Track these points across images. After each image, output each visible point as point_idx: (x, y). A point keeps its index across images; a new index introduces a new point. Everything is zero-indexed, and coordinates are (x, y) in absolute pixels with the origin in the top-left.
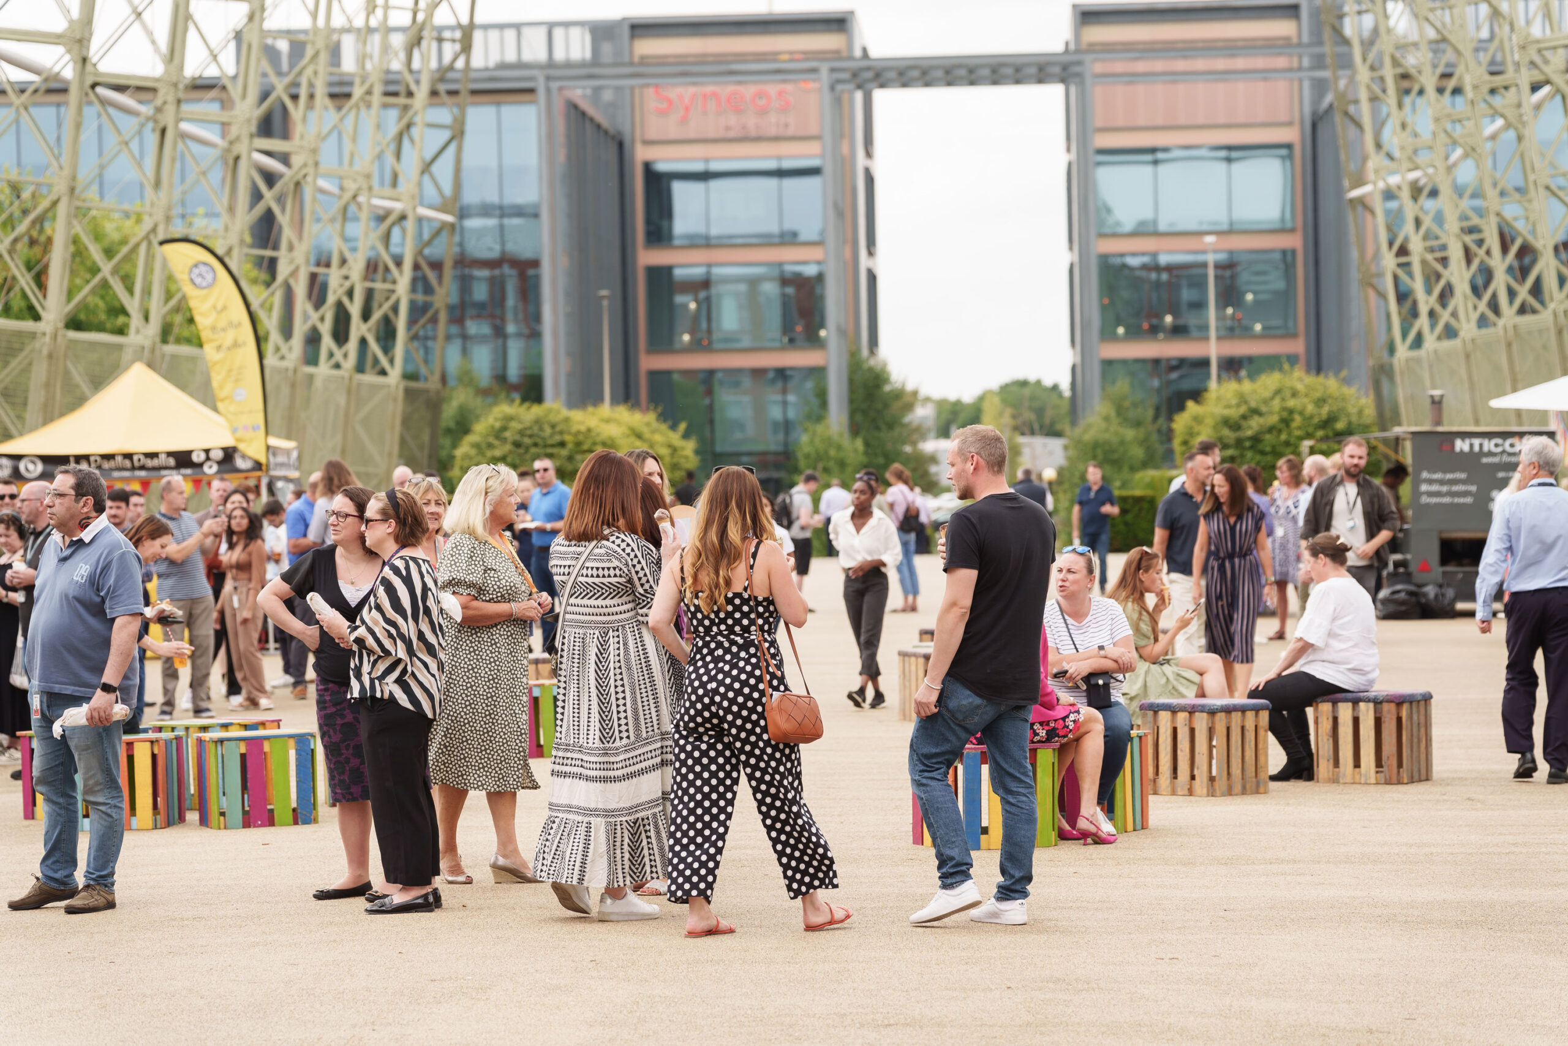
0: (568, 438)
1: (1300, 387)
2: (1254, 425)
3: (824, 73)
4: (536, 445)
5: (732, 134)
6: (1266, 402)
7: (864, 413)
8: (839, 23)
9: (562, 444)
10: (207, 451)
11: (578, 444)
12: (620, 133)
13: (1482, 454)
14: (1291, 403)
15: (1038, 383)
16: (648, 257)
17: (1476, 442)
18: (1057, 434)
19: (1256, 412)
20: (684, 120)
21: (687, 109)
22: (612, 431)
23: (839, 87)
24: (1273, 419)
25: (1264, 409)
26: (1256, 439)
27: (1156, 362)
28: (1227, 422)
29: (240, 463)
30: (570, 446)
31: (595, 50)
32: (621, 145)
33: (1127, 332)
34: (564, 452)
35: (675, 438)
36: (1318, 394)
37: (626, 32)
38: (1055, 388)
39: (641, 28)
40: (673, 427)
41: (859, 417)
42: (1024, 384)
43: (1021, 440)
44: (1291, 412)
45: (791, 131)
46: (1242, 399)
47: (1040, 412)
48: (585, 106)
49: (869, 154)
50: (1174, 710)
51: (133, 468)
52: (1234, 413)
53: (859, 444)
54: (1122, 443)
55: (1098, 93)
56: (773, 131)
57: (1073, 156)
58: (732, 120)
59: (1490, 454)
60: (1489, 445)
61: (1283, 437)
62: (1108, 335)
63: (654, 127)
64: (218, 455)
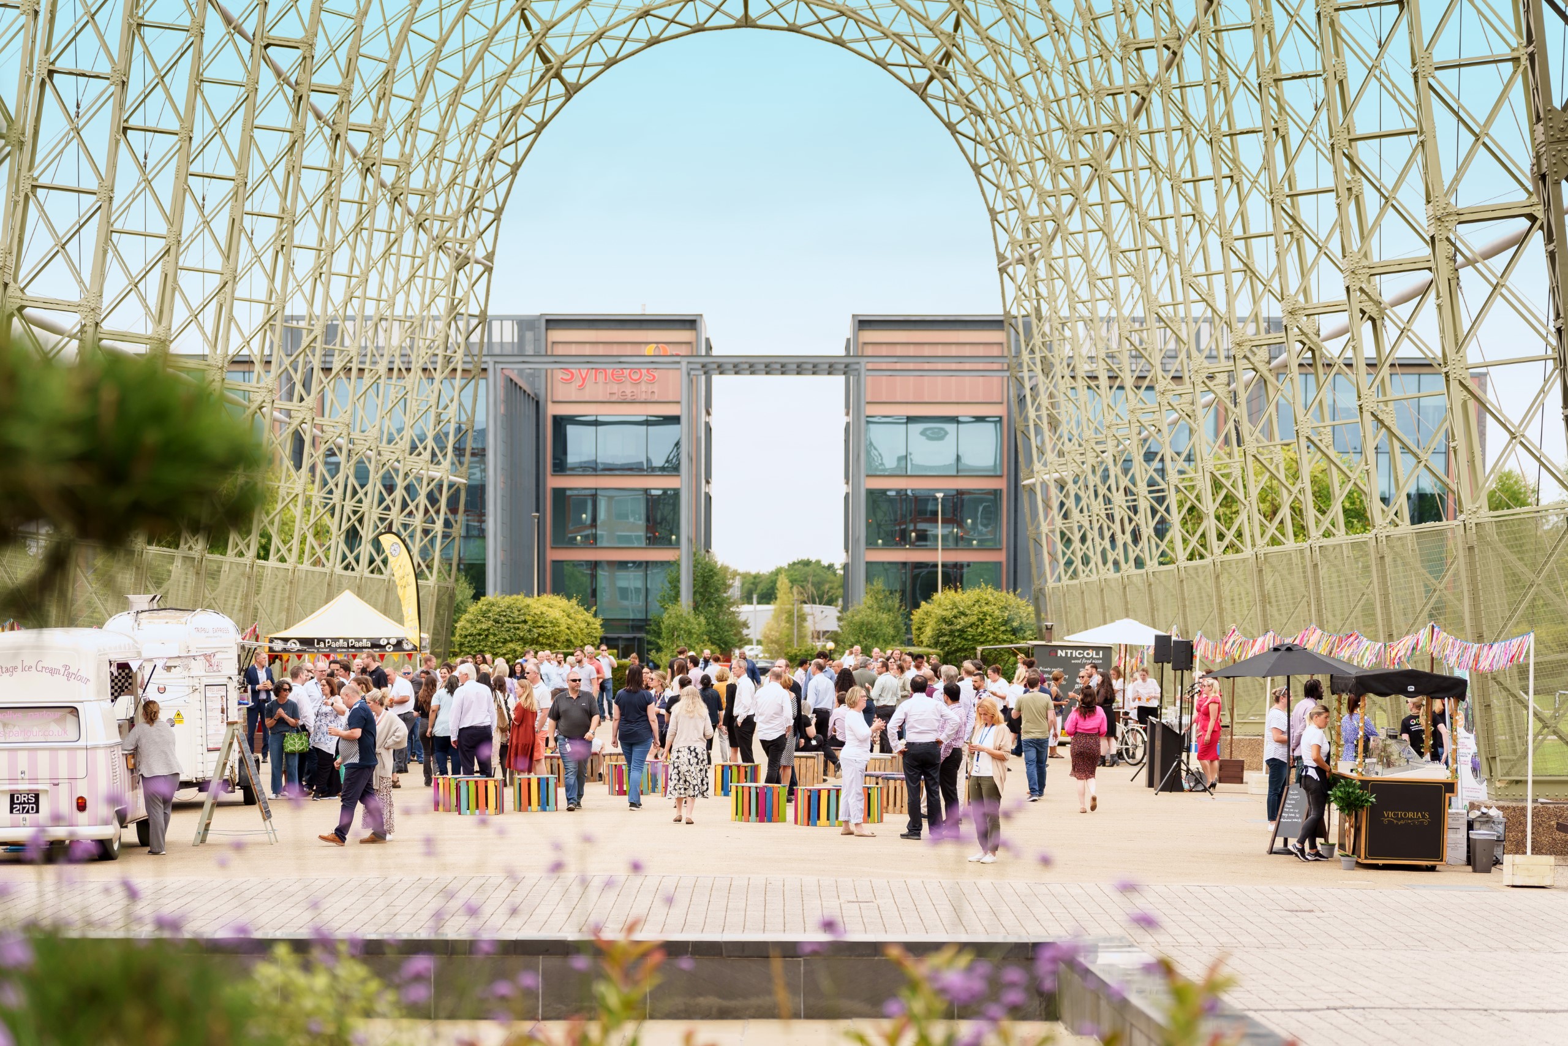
0: (528, 618)
1: (991, 598)
2: (962, 622)
3: (684, 365)
4: (508, 622)
5: (614, 399)
6: (969, 608)
7: (701, 594)
8: (690, 323)
9: (525, 622)
10: (388, 639)
11: (535, 622)
12: (536, 395)
13: (1072, 658)
14: (985, 609)
15: (818, 562)
16: (555, 482)
17: (1069, 651)
18: (830, 602)
19: (963, 614)
20: (581, 387)
21: (584, 380)
22: (555, 614)
23: (692, 372)
24: (974, 619)
25: (968, 612)
26: (962, 631)
27: (904, 564)
28: (944, 620)
29: (405, 646)
30: (530, 623)
31: (521, 337)
32: (537, 403)
33: (884, 544)
34: (526, 627)
35: (588, 616)
36: (1002, 604)
37: (543, 323)
38: (830, 567)
39: (553, 323)
40: (587, 610)
41: (698, 597)
42: (807, 563)
43: (807, 608)
44: (985, 614)
45: (655, 398)
46: (955, 605)
47: (818, 585)
48: (516, 379)
49: (708, 413)
50: (895, 779)
51: (348, 647)
52: (949, 614)
53: (702, 619)
54: (880, 624)
55: (868, 381)
56: (643, 398)
57: (850, 419)
58: (615, 388)
59: (1077, 658)
60: (1076, 653)
61: (980, 630)
62: (871, 544)
63: (562, 391)
64: (393, 641)
